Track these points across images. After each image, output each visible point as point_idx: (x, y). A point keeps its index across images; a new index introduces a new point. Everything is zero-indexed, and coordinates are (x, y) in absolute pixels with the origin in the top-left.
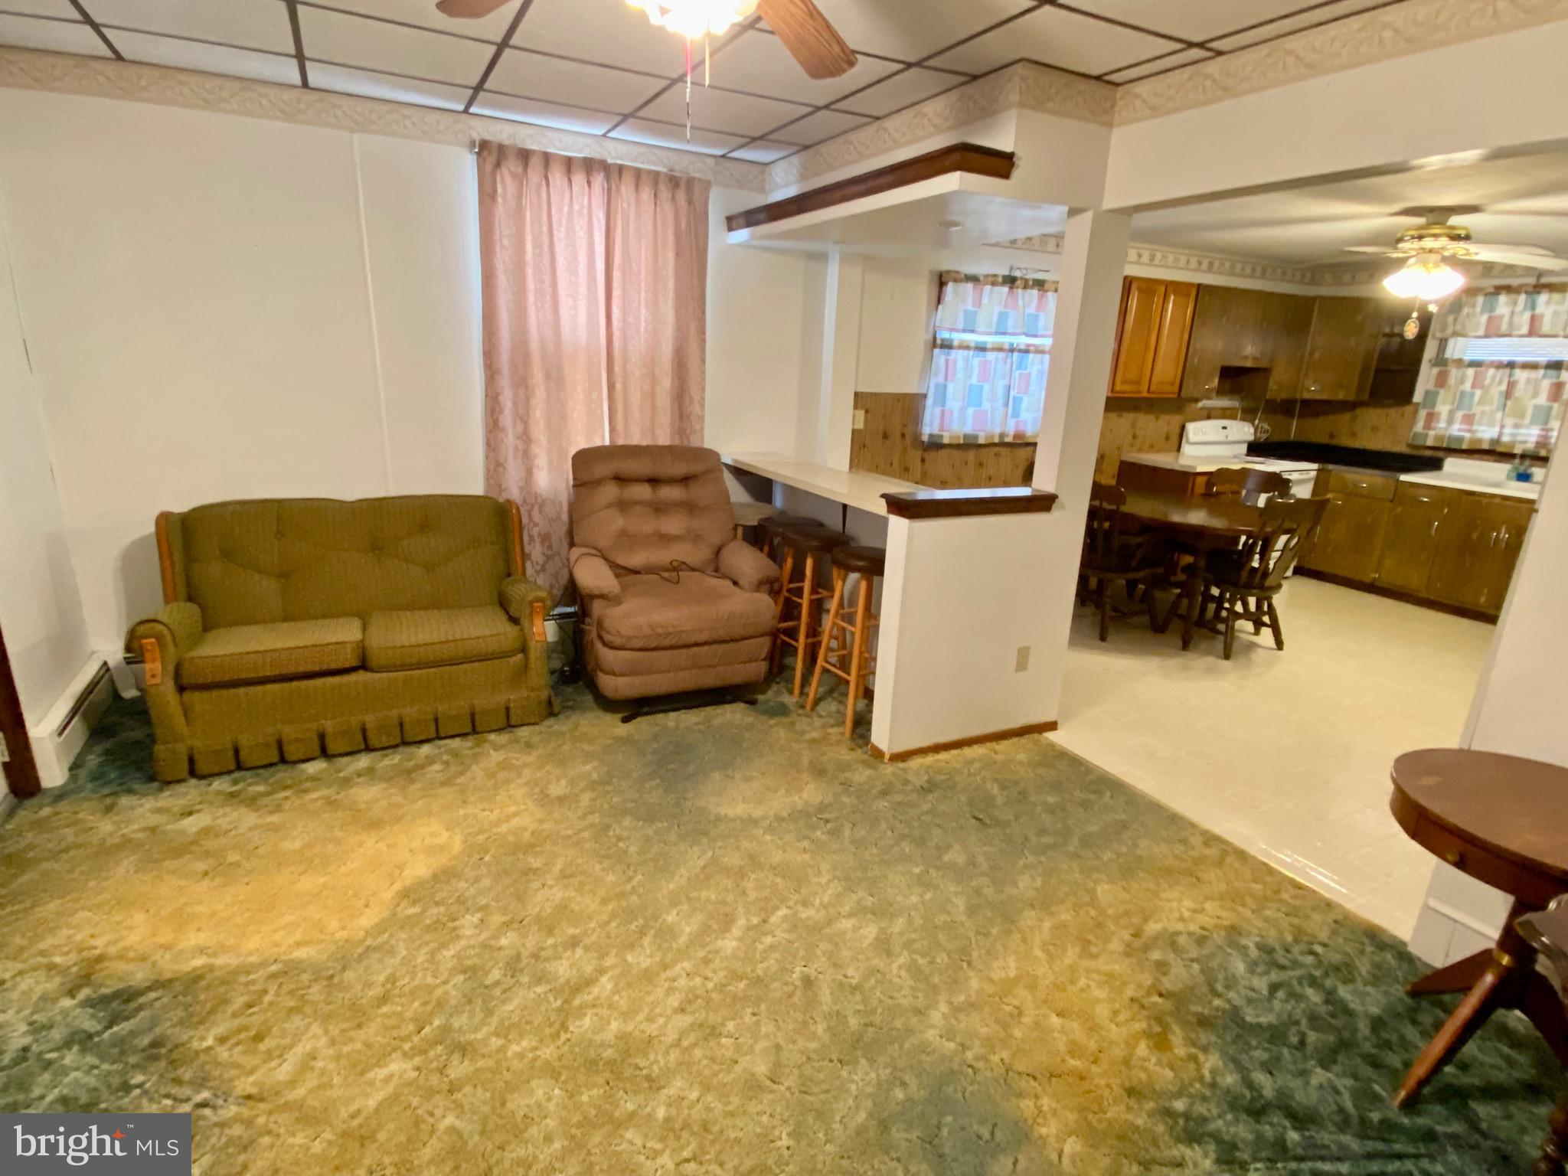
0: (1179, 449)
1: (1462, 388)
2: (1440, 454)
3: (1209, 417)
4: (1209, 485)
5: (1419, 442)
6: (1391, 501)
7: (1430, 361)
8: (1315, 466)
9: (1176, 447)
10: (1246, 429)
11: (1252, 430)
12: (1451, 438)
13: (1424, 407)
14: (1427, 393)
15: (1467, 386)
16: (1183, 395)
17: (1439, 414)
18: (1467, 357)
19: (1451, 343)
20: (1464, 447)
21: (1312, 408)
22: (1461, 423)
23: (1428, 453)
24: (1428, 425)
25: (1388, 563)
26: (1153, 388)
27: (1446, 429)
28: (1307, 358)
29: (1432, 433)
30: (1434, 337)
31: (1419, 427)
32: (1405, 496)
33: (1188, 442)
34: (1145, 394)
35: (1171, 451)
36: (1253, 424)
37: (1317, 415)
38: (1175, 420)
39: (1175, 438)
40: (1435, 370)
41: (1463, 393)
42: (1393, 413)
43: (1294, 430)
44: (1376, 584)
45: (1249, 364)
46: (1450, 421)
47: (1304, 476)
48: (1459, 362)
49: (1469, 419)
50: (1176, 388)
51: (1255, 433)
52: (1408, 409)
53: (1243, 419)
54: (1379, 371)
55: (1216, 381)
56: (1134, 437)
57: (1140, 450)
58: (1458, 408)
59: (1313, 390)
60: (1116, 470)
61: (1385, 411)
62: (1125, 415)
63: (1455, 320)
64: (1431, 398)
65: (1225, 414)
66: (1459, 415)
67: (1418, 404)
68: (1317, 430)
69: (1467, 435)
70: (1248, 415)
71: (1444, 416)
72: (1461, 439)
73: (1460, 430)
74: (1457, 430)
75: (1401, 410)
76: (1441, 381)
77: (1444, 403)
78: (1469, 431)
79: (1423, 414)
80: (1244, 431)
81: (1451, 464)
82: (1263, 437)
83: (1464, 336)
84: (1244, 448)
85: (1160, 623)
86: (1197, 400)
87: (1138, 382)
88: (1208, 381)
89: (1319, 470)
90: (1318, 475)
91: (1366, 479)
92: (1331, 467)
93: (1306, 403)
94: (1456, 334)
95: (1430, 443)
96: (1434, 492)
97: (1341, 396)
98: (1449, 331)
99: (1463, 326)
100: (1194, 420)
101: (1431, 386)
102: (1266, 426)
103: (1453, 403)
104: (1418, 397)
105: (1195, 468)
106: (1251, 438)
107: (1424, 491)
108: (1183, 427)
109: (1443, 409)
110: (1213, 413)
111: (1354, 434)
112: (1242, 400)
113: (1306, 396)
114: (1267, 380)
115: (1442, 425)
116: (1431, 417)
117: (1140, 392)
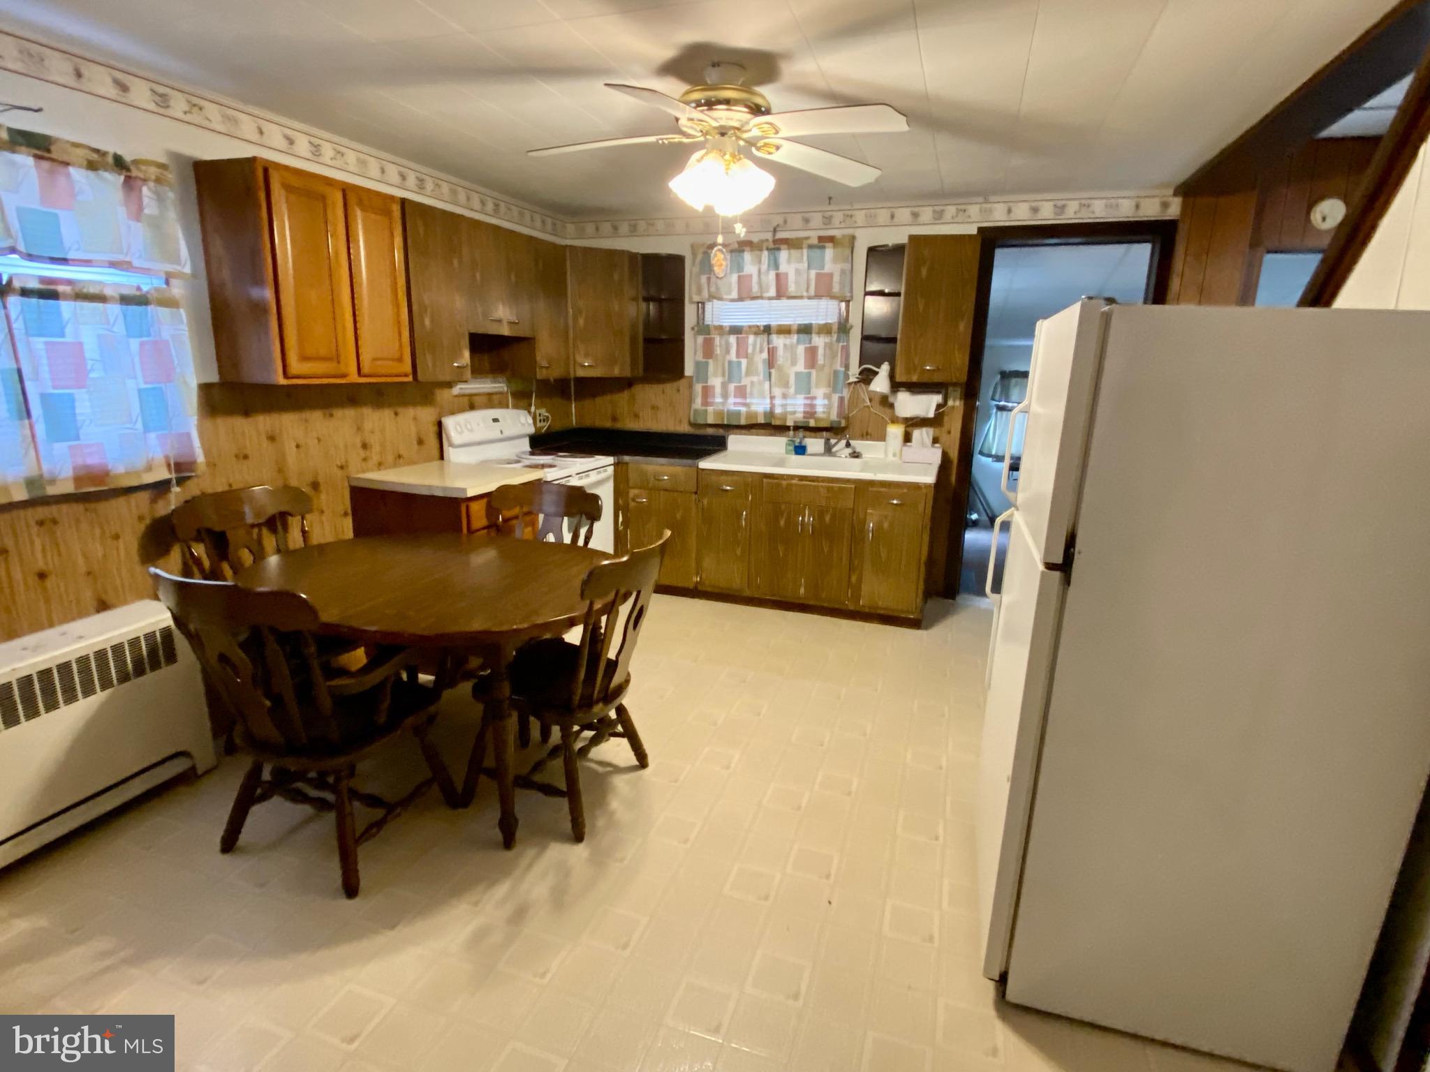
0: (442, 457)
1: (728, 358)
2: (721, 432)
3: (472, 407)
4: (491, 511)
5: (701, 421)
6: (696, 493)
7: (693, 329)
8: (610, 460)
9: (436, 452)
10: (523, 420)
11: (530, 421)
12: (730, 414)
13: (698, 382)
14: (697, 364)
15: (733, 356)
16: (420, 377)
17: (713, 387)
18: (727, 323)
19: (708, 306)
20: (743, 422)
21: (589, 388)
22: (735, 397)
23: (710, 431)
24: (706, 403)
25: (708, 562)
26: (365, 370)
27: (723, 404)
28: (571, 322)
29: (710, 409)
30: (691, 302)
31: (698, 403)
32: (707, 484)
33: (451, 445)
34: (354, 378)
35: (428, 460)
36: (529, 412)
37: (594, 396)
38: (426, 415)
39: (432, 441)
40: (700, 339)
41: (730, 362)
42: (669, 388)
43: (575, 414)
44: (700, 588)
45: (505, 331)
46: (725, 395)
47: (603, 475)
48: (720, 328)
49: (741, 392)
50: (408, 367)
51: (535, 423)
52: (682, 383)
53: (516, 407)
54: (647, 341)
55: (467, 354)
56: (365, 446)
57: (380, 465)
58: (730, 380)
59: (586, 365)
60: (347, 504)
61: (661, 387)
62: (338, 413)
63: (709, 279)
64: (701, 368)
65: (491, 401)
66: (732, 387)
67: (691, 377)
68: (598, 413)
69: (743, 409)
70: (521, 399)
71: (718, 390)
72: (738, 414)
73: (735, 404)
74: (733, 404)
75: (675, 384)
76: (708, 350)
77: (715, 375)
78: (745, 405)
79: (698, 388)
80: (520, 423)
81: (735, 442)
82: (545, 426)
83: (720, 299)
84: (525, 445)
85: (460, 788)
86: (449, 385)
87: (337, 358)
88: (456, 354)
89: (616, 465)
90: (615, 471)
91: (663, 469)
92: (627, 458)
93: (580, 381)
94: (712, 297)
95: (710, 420)
96: (735, 478)
97: (616, 372)
98: (705, 294)
99: (718, 288)
100: (452, 413)
101: (700, 357)
102: (543, 412)
103: (723, 375)
104: (689, 370)
105: (464, 490)
106: (532, 430)
107: (723, 478)
108: (440, 424)
109: (716, 382)
110: (477, 400)
111: (636, 416)
112: (509, 381)
113: (581, 373)
114: (532, 350)
115: (719, 400)
116: (707, 391)
117: (344, 376)
